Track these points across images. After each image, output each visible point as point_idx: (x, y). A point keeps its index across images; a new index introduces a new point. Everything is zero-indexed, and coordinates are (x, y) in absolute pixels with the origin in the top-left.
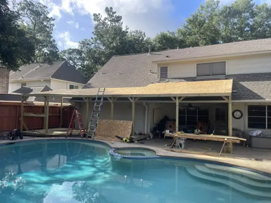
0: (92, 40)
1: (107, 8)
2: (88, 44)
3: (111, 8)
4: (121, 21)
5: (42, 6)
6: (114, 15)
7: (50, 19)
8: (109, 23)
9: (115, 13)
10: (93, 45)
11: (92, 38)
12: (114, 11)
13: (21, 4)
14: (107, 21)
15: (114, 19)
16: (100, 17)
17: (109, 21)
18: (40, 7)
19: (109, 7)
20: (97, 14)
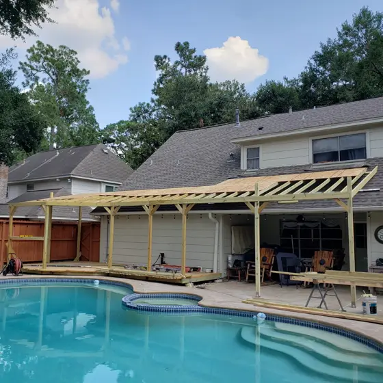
0: (153, 105)
1: (178, 45)
2: (146, 111)
3: (187, 44)
4: (205, 66)
5: (67, 51)
6: (193, 55)
7: (81, 72)
8: (184, 70)
9: (194, 51)
10: (155, 113)
11: (153, 101)
12: (191, 47)
13: (33, 51)
14: (179, 67)
15: (193, 63)
16: (167, 61)
17: (183, 66)
18: (65, 52)
19: (182, 43)
20: (162, 56)
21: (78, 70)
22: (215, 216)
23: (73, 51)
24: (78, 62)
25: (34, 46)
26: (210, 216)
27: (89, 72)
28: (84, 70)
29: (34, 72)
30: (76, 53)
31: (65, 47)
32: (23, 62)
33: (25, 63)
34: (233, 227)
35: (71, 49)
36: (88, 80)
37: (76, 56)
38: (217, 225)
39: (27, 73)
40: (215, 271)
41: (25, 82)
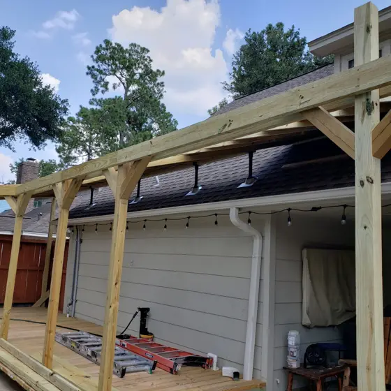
21: (151, 71)
22: (248, 216)
23: (144, 49)
24: (151, 61)
25: (101, 46)
26: (233, 216)
27: (163, 73)
28: (158, 71)
29: (103, 77)
30: (148, 51)
31: (135, 45)
32: (90, 66)
33: (93, 67)
34: (305, 251)
35: (143, 47)
36: (163, 83)
37: (148, 54)
38: (257, 242)
39: (96, 79)
40: (248, 376)
41: (94, 89)
